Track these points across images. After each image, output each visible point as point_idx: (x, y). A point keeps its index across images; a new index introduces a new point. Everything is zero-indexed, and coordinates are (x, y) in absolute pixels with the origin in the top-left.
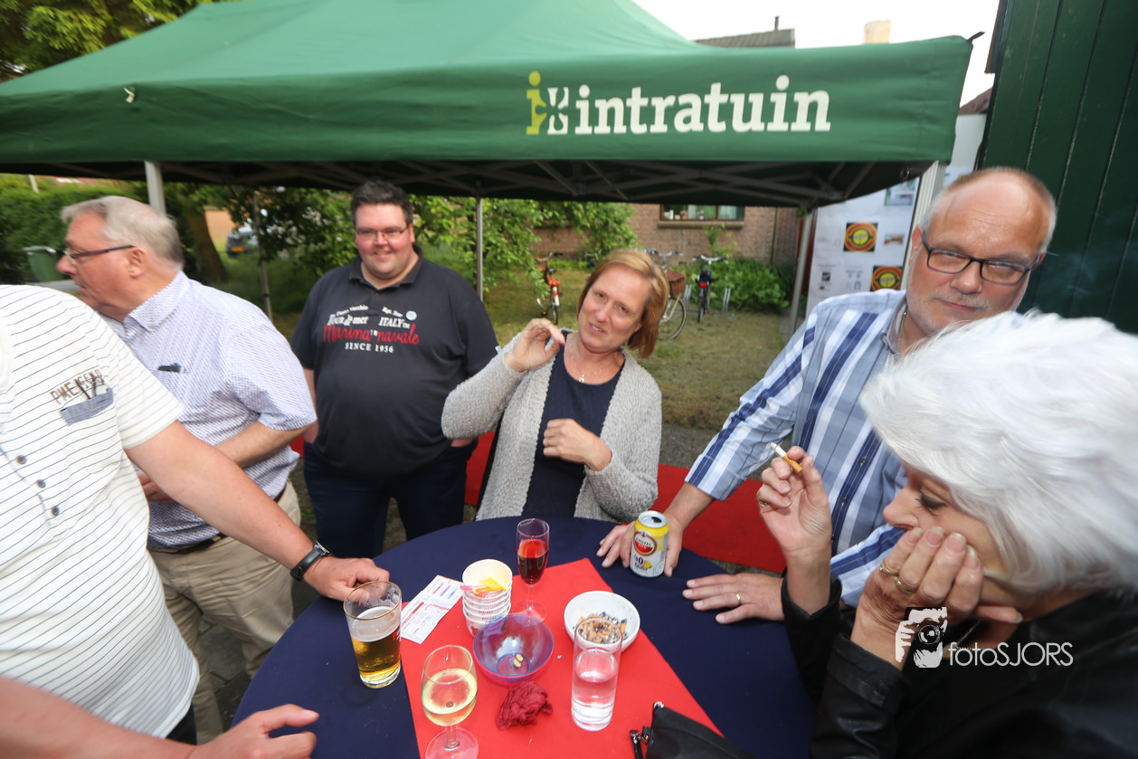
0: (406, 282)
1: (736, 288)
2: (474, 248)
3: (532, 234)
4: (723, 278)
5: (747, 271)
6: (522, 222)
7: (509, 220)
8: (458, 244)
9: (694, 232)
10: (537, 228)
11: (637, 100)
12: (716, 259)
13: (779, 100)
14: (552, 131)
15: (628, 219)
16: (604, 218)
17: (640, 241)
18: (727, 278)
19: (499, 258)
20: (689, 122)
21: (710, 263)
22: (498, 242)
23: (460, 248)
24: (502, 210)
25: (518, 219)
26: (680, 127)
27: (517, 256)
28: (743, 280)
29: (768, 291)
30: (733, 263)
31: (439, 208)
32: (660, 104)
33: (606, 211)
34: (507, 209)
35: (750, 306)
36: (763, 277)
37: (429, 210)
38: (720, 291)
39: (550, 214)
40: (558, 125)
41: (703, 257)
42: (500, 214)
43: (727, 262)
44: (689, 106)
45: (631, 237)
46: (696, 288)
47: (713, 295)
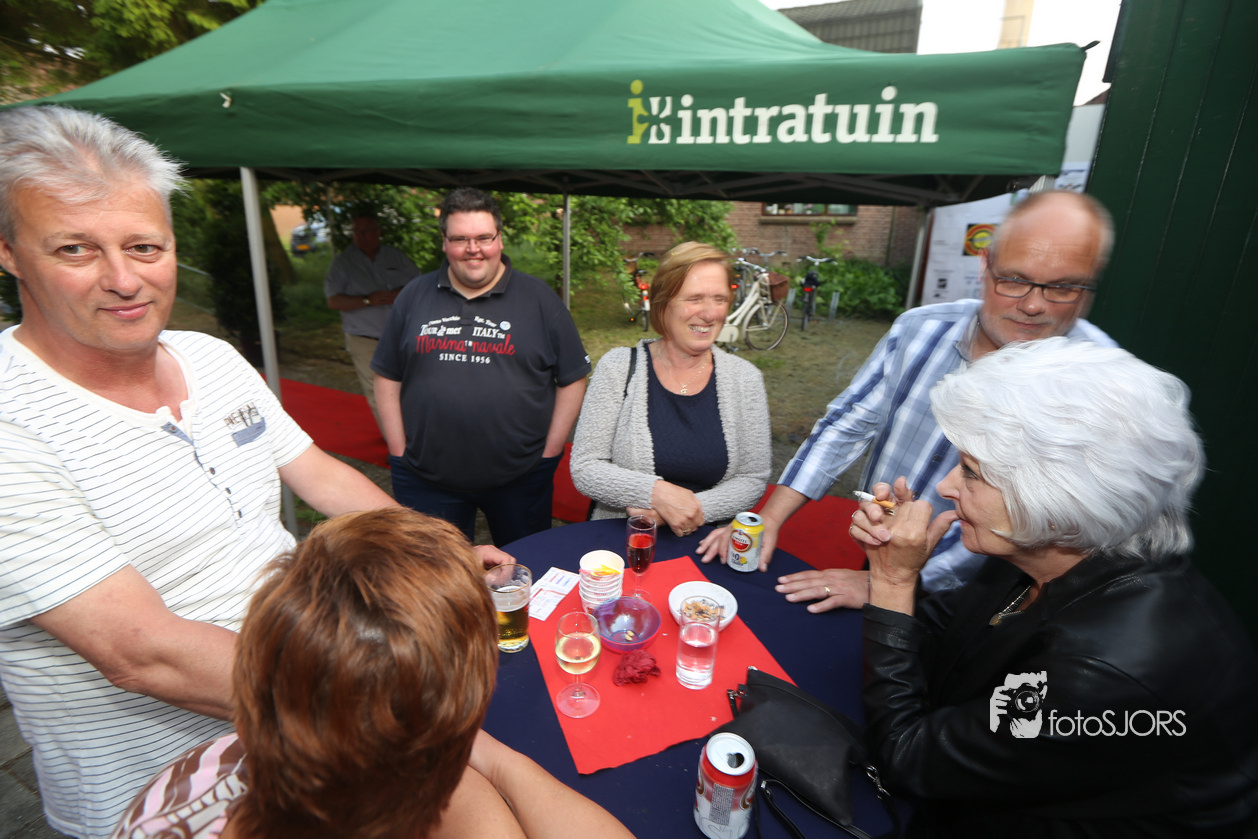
0: (496, 292)
1: (845, 293)
2: (558, 248)
3: (621, 232)
4: (831, 281)
5: (859, 273)
6: (610, 219)
7: (597, 216)
8: (542, 244)
9: (800, 229)
10: (626, 224)
11: (740, 110)
12: (824, 260)
13: (885, 111)
14: (653, 140)
15: (727, 216)
16: (700, 214)
17: (739, 239)
18: (835, 280)
19: (585, 259)
20: (792, 133)
21: (817, 264)
22: (585, 241)
23: (544, 248)
24: (589, 206)
25: (606, 216)
26: (783, 136)
27: (604, 256)
28: (854, 283)
29: (882, 296)
30: (843, 264)
31: (522, 205)
32: (764, 114)
33: (702, 207)
34: (594, 204)
35: (860, 312)
36: (877, 280)
37: (512, 206)
38: (827, 296)
39: (641, 210)
40: (660, 135)
41: (809, 258)
42: (586, 210)
43: (836, 263)
44: (792, 116)
45: (730, 236)
46: (801, 292)
47: (819, 300)
